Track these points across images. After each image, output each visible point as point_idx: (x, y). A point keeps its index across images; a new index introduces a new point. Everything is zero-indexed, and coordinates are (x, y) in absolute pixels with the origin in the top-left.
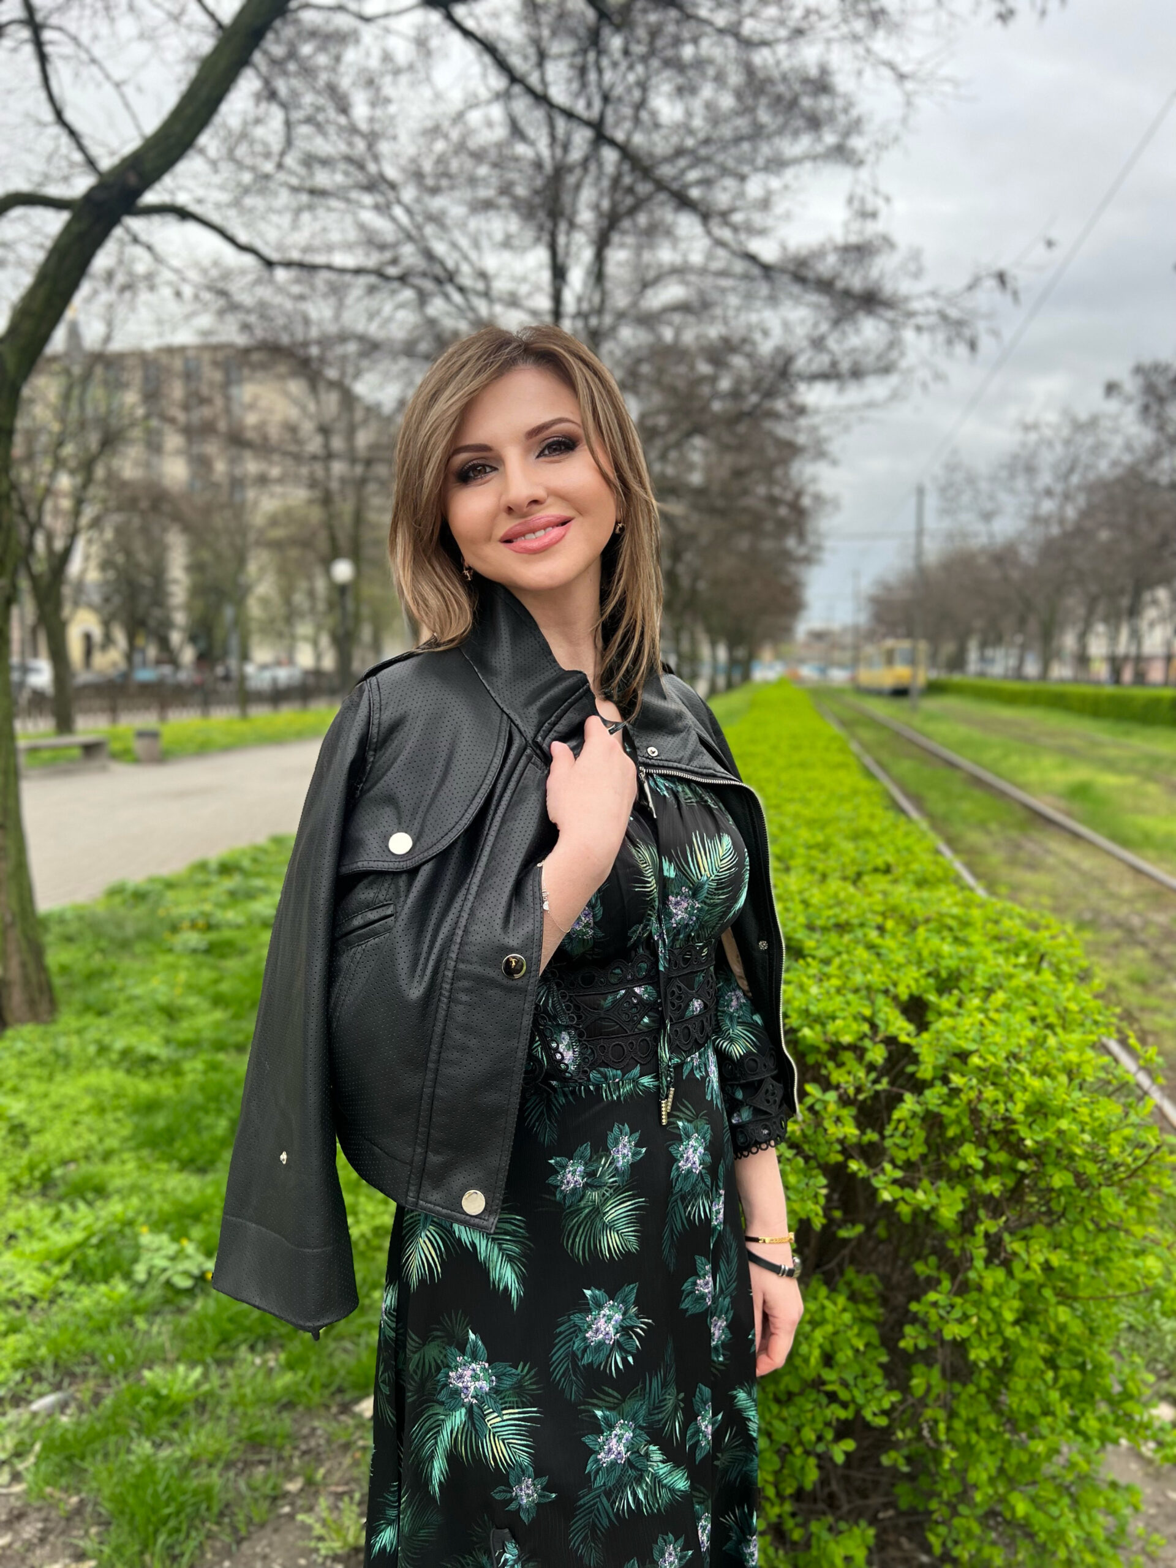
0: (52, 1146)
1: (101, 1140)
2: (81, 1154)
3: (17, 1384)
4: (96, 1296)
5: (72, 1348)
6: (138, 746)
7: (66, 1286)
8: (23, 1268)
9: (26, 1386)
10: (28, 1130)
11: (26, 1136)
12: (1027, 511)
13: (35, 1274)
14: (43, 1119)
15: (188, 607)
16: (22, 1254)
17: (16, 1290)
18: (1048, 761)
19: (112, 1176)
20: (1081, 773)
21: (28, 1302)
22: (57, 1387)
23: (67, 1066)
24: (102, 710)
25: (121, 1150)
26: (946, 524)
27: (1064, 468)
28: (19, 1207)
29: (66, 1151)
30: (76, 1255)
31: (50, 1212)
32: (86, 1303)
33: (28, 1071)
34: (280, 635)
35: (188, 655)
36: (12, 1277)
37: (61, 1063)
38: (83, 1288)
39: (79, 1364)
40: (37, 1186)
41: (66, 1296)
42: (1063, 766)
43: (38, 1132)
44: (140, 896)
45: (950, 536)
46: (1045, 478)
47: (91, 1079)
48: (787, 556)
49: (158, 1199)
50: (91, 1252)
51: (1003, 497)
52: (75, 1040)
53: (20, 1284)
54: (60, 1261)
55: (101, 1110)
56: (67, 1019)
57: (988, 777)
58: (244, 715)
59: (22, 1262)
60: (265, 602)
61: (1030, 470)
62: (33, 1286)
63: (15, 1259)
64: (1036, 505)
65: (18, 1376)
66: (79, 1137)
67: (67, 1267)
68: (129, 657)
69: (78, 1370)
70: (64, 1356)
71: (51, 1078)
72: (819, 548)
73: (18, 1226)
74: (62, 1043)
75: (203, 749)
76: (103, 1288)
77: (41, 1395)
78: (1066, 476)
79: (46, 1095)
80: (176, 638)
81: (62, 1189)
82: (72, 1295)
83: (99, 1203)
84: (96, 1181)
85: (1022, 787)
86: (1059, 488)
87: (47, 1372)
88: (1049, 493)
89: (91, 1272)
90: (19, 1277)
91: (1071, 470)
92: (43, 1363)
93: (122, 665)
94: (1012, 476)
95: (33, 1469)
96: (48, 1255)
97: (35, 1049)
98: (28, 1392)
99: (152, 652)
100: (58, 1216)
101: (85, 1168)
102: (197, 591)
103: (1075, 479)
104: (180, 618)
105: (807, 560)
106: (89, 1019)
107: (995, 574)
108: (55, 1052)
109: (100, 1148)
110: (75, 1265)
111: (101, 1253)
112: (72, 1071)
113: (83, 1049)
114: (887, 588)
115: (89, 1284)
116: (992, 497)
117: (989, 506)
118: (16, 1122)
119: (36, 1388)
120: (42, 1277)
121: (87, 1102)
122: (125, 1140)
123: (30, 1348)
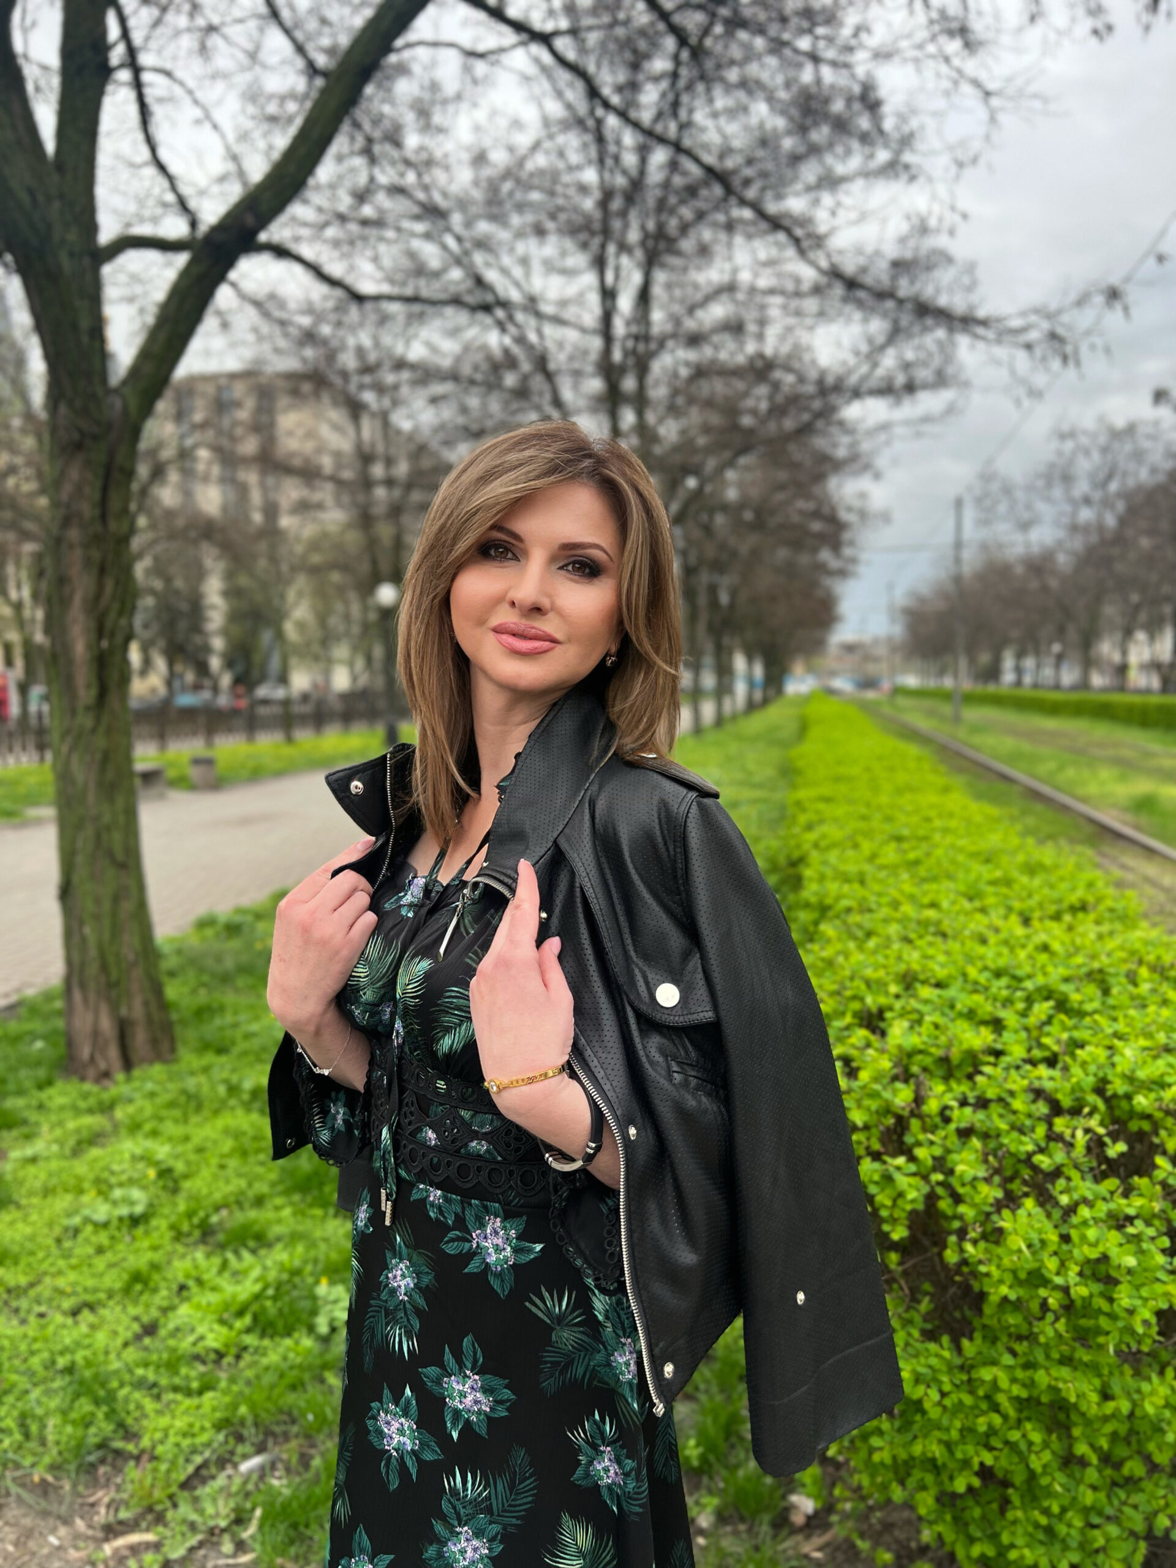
0: (204, 1191)
1: (250, 1185)
2: (232, 1199)
3: (221, 1445)
4: (281, 1350)
5: (269, 1406)
6: (194, 773)
7: (250, 1340)
8: (202, 1320)
9: (229, 1447)
10: (176, 1174)
11: (176, 1181)
12: (1066, 520)
13: (216, 1327)
14: (188, 1163)
15: (225, 632)
16: (198, 1307)
17: (201, 1344)
18: (1105, 773)
19: (269, 1223)
20: (1142, 786)
21: (213, 1356)
22: (260, 1449)
23: (199, 1108)
24: (152, 737)
25: (271, 1196)
26: (983, 534)
27: (1101, 476)
28: (183, 1256)
29: (217, 1196)
30: (255, 1307)
31: (216, 1261)
32: (273, 1358)
33: (164, 1113)
34: (316, 658)
35: (226, 680)
36: (193, 1330)
37: (193, 1104)
38: (266, 1342)
39: (278, 1423)
40: (197, 1233)
41: (251, 1350)
42: (1123, 778)
43: (186, 1176)
44: (233, 929)
45: (984, 547)
46: (1082, 487)
47: (226, 1120)
48: (822, 568)
49: (323, 1247)
50: (268, 1303)
51: (1041, 507)
52: (202, 1079)
53: (202, 1338)
54: (240, 1313)
55: (244, 1154)
56: (189, 1058)
57: (1046, 789)
58: (289, 739)
59: (199, 1315)
60: (301, 626)
61: (1067, 478)
62: (216, 1340)
63: (191, 1311)
64: (1074, 514)
65: (221, 1437)
66: (227, 1181)
67: (247, 1320)
68: (169, 683)
69: (278, 1429)
70: (263, 1415)
71: (185, 1120)
72: (854, 561)
73: (188, 1276)
74: (191, 1083)
75: (256, 775)
76: (288, 1342)
77: (245, 1457)
78: (1104, 484)
79: (187, 1139)
80: (215, 663)
81: (221, 1237)
82: (256, 1351)
83: (263, 1252)
84: (256, 1228)
85: (1084, 800)
86: (1097, 496)
87: (249, 1432)
88: (1087, 501)
89: (271, 1324)
90: (201, 1330)
91: (1110, 477)
92: (242, 1423)
93: (162, 691)
94: (1049, 484)
95: (259, 1537)
96: (226, 1306)
97: (166, 1091)
98: (232, 1453)
99: (190, 677)
100: (224, 1265)
101: (240, 1217)
102: (234, 617)
103: (1114, 486)
104: (218, 643)
105: (843, 573)
106: (210, 1058)
107: (1034, 584)
108: (184, 1092)
109: (251, 1194)
110: (255, 1318)
111: (279, 1304)
112: (206, 1113)
113: (213, 1088)
114: (922, 600)
115: (272, 1337)
116: (1029, 507)
117: (1026, 516)
118: (164, 1166)
119: (240, 1449)
120: (224, 1330)
121: (228, 1145)
122: (273, 1185)
123: (227, 1407)
